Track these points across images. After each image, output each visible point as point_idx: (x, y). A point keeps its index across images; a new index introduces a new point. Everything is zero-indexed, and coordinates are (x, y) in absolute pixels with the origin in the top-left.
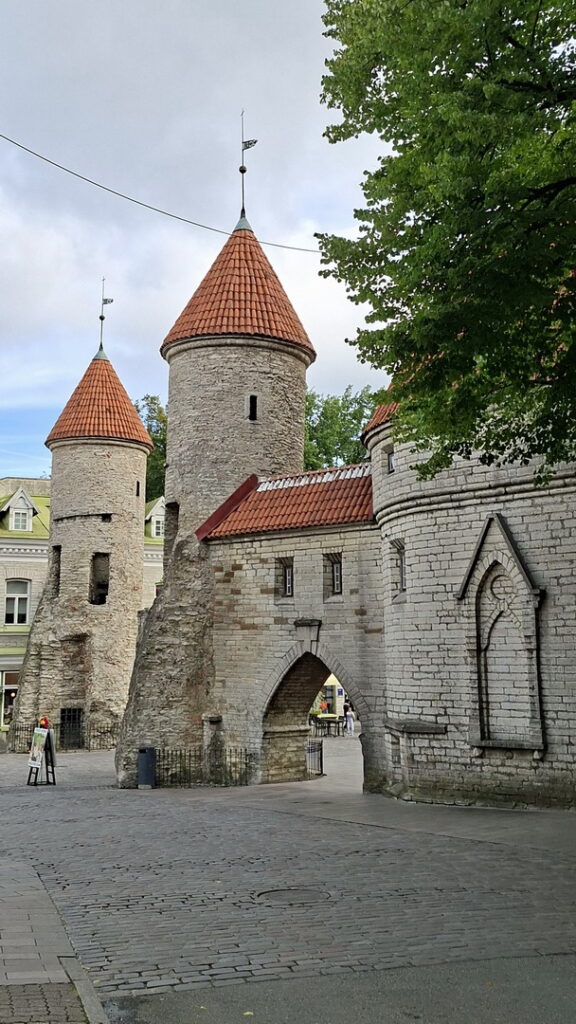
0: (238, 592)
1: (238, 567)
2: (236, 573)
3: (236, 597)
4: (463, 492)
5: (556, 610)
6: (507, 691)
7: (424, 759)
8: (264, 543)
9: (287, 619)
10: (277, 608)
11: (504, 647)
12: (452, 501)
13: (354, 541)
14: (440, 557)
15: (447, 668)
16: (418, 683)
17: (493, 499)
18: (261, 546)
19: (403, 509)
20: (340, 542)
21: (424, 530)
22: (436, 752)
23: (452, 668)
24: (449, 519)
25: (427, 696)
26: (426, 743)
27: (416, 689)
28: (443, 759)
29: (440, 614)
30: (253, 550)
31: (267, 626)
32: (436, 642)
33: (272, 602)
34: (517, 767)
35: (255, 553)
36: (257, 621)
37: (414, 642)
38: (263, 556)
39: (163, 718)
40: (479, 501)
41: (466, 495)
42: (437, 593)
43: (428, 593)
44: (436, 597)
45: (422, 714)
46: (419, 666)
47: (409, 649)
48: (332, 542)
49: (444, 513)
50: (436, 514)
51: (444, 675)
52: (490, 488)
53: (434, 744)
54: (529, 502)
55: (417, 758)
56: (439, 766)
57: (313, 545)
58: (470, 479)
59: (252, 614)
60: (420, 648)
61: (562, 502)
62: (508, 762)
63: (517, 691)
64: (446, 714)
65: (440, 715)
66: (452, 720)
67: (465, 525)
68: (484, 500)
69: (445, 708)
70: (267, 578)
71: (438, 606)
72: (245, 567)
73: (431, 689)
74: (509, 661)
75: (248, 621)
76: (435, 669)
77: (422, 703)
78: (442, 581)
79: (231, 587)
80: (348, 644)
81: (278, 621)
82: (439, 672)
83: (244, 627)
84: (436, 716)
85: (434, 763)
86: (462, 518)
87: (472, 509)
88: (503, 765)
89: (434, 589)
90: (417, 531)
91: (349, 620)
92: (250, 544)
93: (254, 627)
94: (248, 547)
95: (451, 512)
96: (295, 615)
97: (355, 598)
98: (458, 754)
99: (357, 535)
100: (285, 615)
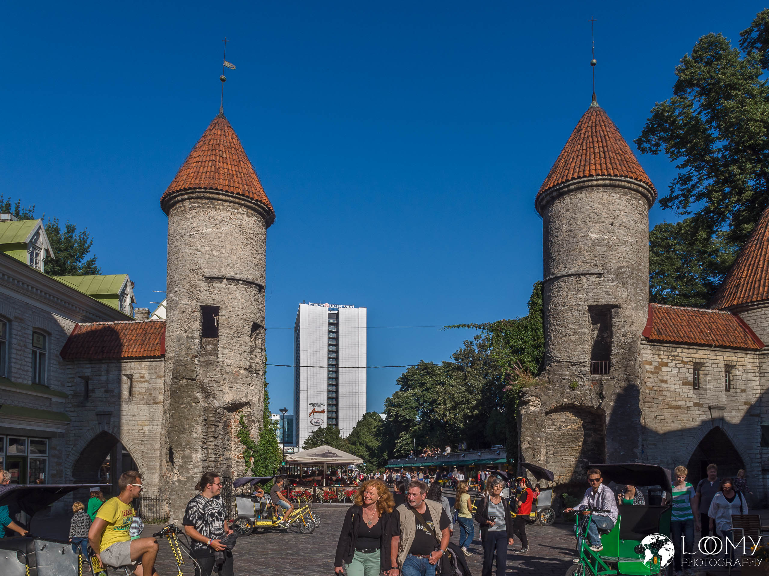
0: (665, 382)
1: (666, 365)
2: (664, 369)
3: (664, 385)
8: (684, 350)
9: (702, 404)
10: (695, 396)
13: (743, 360)
18: (682, 352)
20: (735, 359)
30: (676, 354)
31: (688, 408)
33: (691, 391)
35: (678, 356)
36: (681, 403)
38: (684, 359)
48: (730, 357)
57: (719, 358)
59: (677, 398)
70: (687, 375)
72: (670, 365)
75: (674, 403)
79: (660, 377)
81: (697, 405)
83: (670, 407)
91: (741, 408)
92: (674, 349)
93: (678, 407)
94: (672, 351)
96: (708, 401)
97: (744, 394)
99: (744, 355)
100: (702, 401)
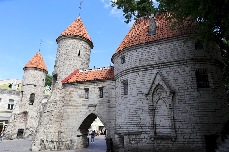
0: (72, 97)
1: (73, 91)
2: (72, 92)
3: (71, 99)
4: (148, 66)
5: (179, 97)
6: (162, 121)
7: (134, 142)
8: (81, 85)
9: (86, 104)
10: (83, 101)
11: (161, 108)
12: (144, 68)
13: (107, 84)
14: (140, 84)
15: (142, 115)
16: (132, 120)
17: (157, 68)
18: (80, 85)
19: (127, 72)
20: (103, 84)
21: (135, 77)
22: (138, 140)
23: (144, 115)
24: (143, 74)
25: (135, 124)
26: (134, 137)
27: (131, 122)
28: (140, 142)
29: (140, 100)
31: (80, 106)
32: (138, 107)
34: (166, 143)
35: (78, 87)
36: (77, 105)
37: (130, 108)
38: (80, 88)
39: (47, 131)
40: (153, 68)
41: (149, 66)
42: (139, 94)
43: (136, 94)
44: (138, 95)
45: (133, 129)
46: (132, 115)
47: (129, 110)
48: (101, 84)
49: (141, 72)
50: (139, 72)
51: (141, 117)
52: (157, 64)
53: (137, 137)
54: (168, 68)
55: (132, 142)
56: (139, 144)
57: (95, 85)
58: (150, 62)
59: (76, 103)
60: (133, 110)
61: (179, 68)
62: (163, 142)
63: (165, 121)
64: (141, 128)
65: (140, 129)
66: (144, 130)
67: (148, 75)
68: (154, 68)
69: (141, 127)
70: (81, 94)
71: (139, 97)
72: (75, 91)
73: (137, 121)
74: (162, 112)
76: (138, 115)
77: (133, 126)
78: (141, 90)
79: (70, 96)
80: (104, 111)
81: (84, 105)
82: (139, 116)
83: (73, 106)
84: (138, 129)
85: (137, 143)
86: (147, 73)
87: (150, 71)
88: (161, 143)
89: (138, 93)
90: (133, 77)
91: (105, 104)
92: (77, 85)
93: (76, 106)
95: (144, 72)
96: (89, 103)
97: (107, 98)
98: (145, 140)
99: (108, 82)
100: (86, 103)
